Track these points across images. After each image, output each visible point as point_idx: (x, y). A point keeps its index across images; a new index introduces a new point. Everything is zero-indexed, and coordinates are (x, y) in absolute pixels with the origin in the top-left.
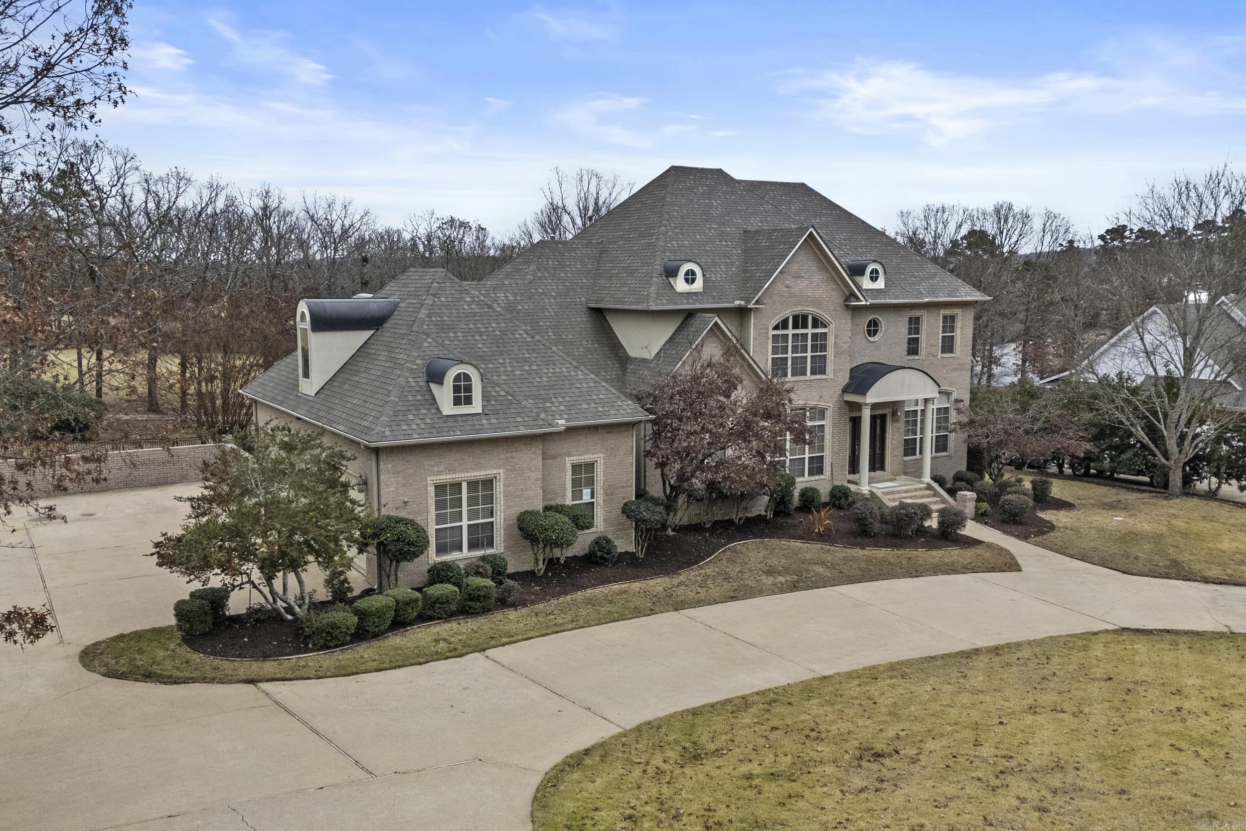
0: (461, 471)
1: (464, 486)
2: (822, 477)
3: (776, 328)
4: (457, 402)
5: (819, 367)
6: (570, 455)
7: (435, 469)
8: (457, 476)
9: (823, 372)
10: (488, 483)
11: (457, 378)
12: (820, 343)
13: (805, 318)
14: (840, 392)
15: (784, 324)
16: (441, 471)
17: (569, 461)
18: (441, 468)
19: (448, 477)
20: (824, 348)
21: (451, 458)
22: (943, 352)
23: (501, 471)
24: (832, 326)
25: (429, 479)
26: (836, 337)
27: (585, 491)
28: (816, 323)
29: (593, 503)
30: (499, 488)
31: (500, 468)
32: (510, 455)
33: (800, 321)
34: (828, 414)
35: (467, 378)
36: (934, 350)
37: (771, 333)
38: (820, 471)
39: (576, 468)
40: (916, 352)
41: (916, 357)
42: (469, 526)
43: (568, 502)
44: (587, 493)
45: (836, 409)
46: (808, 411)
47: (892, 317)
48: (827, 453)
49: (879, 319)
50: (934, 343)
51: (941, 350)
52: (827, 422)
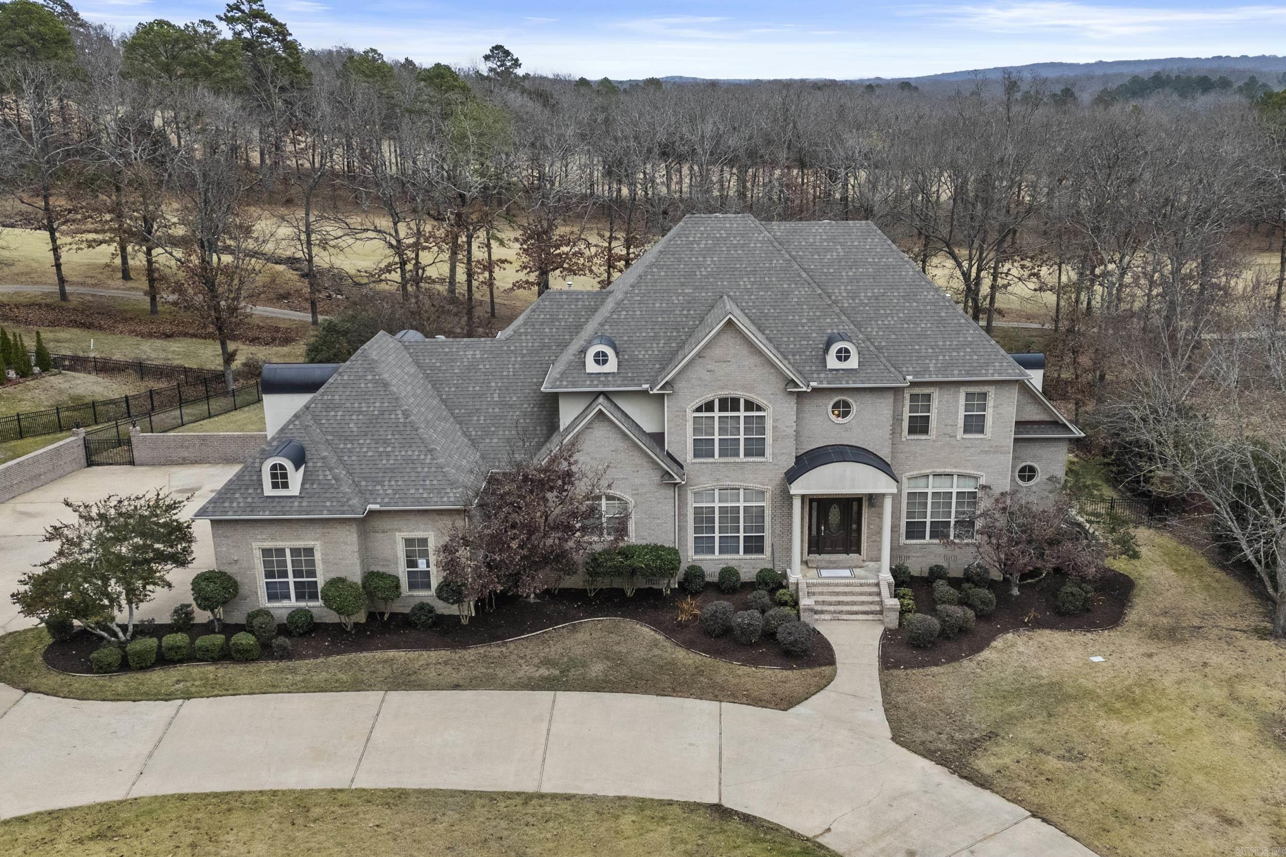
0: (282, 541)
1: (288, 552)
2: (761, 556)
3: (699, 409)
4: (275, 486)
5: (756, 448)
6: (400, 531)
7: (259, 537)
8: (279, 544)
9: (762, 453)
10: (309, 551)
11: (274, 467)
12: (757, 426)
13: (735, 401)
15: (709, 407)
16: (266, 540)
17: (400, 536)
18: (264, 537)
19: (271, 544)
20: (762, 431)
21: (270, 530)
22: (965, 431)
23: (318, 543)
24: (770, 410)
25: (255, 544)
26: (775, 421)
27: (420, 561)
28: (750, 406)
29: (429, 571)
30: (318, 556)
31: (316, 541)
32: (326, 531)
33: (729, 404)
34: (768, 495)
35: (282, 467)
36: (949, 430)
37: (691, 415)
38: (760, 550)
39: (409, 542)
40: (925, 430)
41: (923, 437)
42: (295, 582)
43: (402, 571)
44: (422, 563)
45: (778, 492)
46: (742, 491)
47: (868, 399)
48: (767, 534)
49: (850, 400)
50: (950, 422)
51: (962, 430)
52: (766, 504)
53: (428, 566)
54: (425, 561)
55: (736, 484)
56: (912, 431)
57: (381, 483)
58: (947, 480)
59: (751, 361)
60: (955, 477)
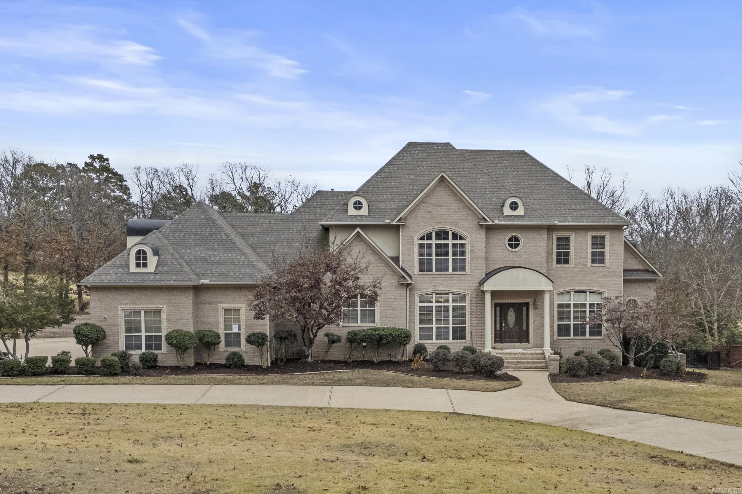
0: (140, 304)
1: (143, 313)
2: (464, 341)
3: (422, 238)
4: (138, 265)
5: (460, 266)
6: (222, 303)
7: (124, 301)
8: (137, 307)
9: (463, 269)
10: (158, 313)
11: (138, 252)
12: (460, 250)
13: (446, 233)
14: (478, 284)
15: (429, 237)
16: (127, 303)
17: (221, 307)
18: (127, 301)
19: (131, 307)
20: (463, 253)
21: (132, 296)
22: (593, 263)
23: (165, 306)
24: (469, 239)
25: (119, 307)
26: (472, 246)
27: (234, 326)
28: (455, 236)
29: (240, 333)
30: (164, 316)
31: (164, 304)
32: (171, 298)
33: (442, 234)
34: (468, 298)
35: (144, 252)
36: (582, 261)
37: (418, 242)
38: (463, 337)
39: (227, 311)
40: (567, 261)
41: (566, 265)
42: (146, 336)
43: (221, 331)
44: (236, 327)
45: (474, 295)
46: (451, 295)
47: (531, 235)
48: (468, 325)
49: (520, 236)
50: (583, 256)
51: (590, 261)
52: (467, 304)
53: (239, 329)
54: (237, 326)
55: (447, 289)
56: (559, 261)
57: (211, 270)
58: (582, 296)
59: (455, 206)
60: (588, 293)
